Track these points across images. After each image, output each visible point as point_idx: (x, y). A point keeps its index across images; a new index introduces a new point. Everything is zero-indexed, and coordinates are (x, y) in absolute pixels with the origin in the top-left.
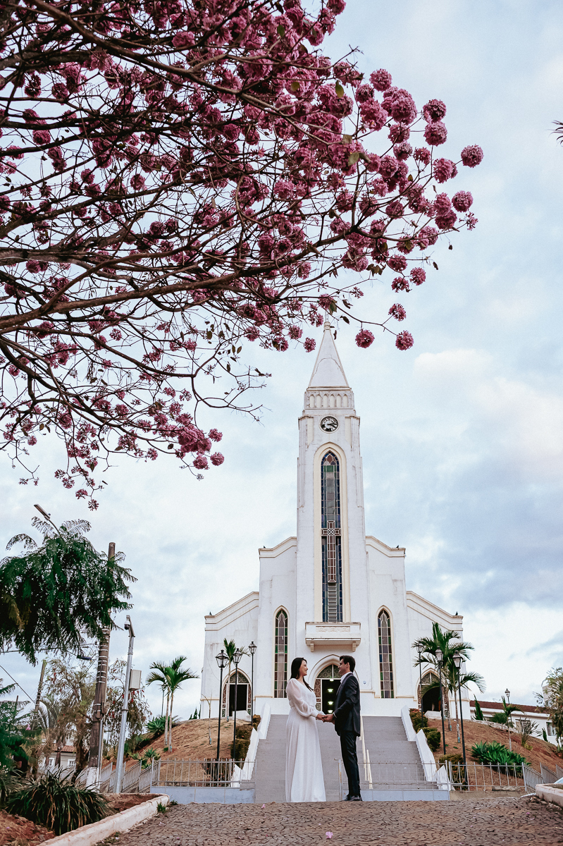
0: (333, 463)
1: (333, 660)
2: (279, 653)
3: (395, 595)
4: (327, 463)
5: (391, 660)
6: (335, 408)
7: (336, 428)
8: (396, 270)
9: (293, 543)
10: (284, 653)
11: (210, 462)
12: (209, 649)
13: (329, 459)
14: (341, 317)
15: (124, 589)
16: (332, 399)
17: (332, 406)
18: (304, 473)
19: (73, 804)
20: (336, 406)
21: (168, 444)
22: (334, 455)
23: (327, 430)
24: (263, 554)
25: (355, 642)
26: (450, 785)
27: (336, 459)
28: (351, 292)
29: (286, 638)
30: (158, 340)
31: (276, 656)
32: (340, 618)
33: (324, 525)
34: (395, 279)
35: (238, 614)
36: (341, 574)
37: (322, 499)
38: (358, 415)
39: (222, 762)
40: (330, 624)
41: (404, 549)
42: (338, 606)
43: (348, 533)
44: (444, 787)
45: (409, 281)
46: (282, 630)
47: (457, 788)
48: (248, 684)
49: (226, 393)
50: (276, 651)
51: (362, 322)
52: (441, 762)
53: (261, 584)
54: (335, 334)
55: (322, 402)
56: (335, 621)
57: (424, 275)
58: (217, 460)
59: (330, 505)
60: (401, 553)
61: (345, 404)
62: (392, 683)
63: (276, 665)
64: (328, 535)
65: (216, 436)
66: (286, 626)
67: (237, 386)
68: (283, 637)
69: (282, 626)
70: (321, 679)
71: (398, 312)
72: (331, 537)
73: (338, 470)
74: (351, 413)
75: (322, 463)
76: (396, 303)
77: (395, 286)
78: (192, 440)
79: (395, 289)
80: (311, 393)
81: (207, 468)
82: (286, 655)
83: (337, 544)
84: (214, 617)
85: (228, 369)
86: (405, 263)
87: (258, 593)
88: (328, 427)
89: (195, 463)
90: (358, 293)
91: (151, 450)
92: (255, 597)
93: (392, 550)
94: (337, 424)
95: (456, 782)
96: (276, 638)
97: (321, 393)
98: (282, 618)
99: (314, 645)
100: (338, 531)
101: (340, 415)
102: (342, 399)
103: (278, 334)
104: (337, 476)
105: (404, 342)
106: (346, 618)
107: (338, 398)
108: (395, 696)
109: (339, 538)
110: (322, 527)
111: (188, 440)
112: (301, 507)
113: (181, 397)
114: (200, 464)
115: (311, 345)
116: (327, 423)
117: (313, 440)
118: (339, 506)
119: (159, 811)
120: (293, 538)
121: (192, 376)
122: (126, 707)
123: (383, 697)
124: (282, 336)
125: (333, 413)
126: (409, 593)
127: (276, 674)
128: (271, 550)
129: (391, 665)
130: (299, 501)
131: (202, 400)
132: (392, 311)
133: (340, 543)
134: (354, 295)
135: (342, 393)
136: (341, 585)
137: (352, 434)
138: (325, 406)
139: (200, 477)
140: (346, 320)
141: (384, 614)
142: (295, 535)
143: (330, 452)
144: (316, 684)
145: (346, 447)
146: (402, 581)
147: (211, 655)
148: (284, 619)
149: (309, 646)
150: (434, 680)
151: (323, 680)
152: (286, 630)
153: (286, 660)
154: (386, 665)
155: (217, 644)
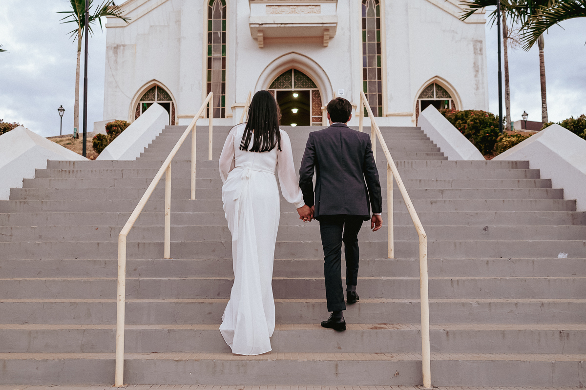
1: (293, 61)
2: (214, 55)
5: (379, 64)
10: (220, 55)
12: (111, 53)
25: (327, 29)
29: (224, 35)
31: (209, 60)
35: (153, 3)
40: (290, 2)
46: (217, 24)
48: (171, 102)
50: (210, 52)
62: (380, 97)
63: (209, 73)
66: (224, 17)
68: (220, 35)
69: (217, 16)
70: (276, 90)
82: (224, 59)
84: (118, 8)
96: (210, 35)
98: (217, 5)
99: (265, 38)
108: (384, 112)
123: (366, 116)
129: (379, 71)
147: (116, 61)
148: (221, 7)
149: (256, 39)
150: (440, 93)
151: (277, 92)
152: (224, 22)
153: (224, 66)
154: (372, 70)
155: (124, 46)
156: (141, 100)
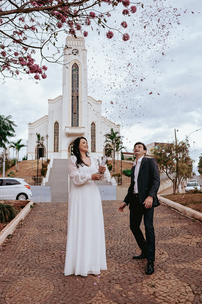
0: (76, 68)
2: (56, 137)
3: (98, 117)
4: (74, 68)
5: (95, 140)
6: (78, 46)
7: (78, 54)
8: (125, 6)
9: (61, 98)
10: (57, 137)
11: (41, 77)
12: (30, 135)
13: (75, 66)
14: (102, 25)
15: (12, 129)
16: (76, 42)
17: (76, 45)
18: (65, 71)
19: (4, 211)
20: (78, 45)
21: (23, 69)
22: (77, 65)
23: (75, 55)
24: (50, 101)
25: (83, 134)
26: (117, 184)
27: (78, 66)
28: (106, 14)
29: (58, 132)
30: (22, 28)
31: (55, 138)
32: (78, 126)
33: (73, 91)
34: (124, 10)
35: (41, 123)
36: (78, 110)
37: (72, 81)
38: (86, 49)
39: (39, 177)
40: (74, 127)
41: (101, 101)
42: (77, 121)
43: (81, 95)
44: (115, 185)
45: (130, 11)
46: (57, 129)
47: (119, 185)
48: (44, 148)
49: (53, 55)
50: (55, 136)
51: (110, 28)
52: (113, 176)
53: (49, 112)
54: (99, 33)
55: (73, 43)
56: (76, 126)
57: (136, 9)
58: (44, 77)
59: (75, 84)
60: (100, 103)
61: (81, 44)
62: (95, 148)
63: (54, 141)
64: (74, 95)
65: (45, 68)
66: (58, 127)
67: (58, 51)
68: (57, 132)
69: (56, 127)
70: (71, 146)
71: (124, 25)
72: (75, 96)
73: (78, 71)
74: (83, 48)
75: (72, 68)
76: (124, 21)
77: (124, 13)
78: (35, 69)
79: (124, 14)
80: (68, 39)
81: (40, 80)
82: (58, 138)
83: (77, 99)
84: (31, 124)
85: (54, 45)
86: (129, 3)
87: (48, 116)
88: (75, 53)
89: (35, 77)
90: (108, 15)
91: (16, 71)
92: (47, 117)
93: (97, 101)
94: (78, 52)
95: (118, 183)
96: (55, 132)
97: (72, 39)
98: (57, 124)
99: (69, 135)
100: (78, 94)
101: (79, 48)
102: (80, 42)
103: (71, 27)
104: (78, 73)
105: (126, 38)
106: (80, 125)
107: (79, 42)
108: (96, 152)
109: (78, 97)
110: (72, 92)
111: (33, 69)
112: (64, 84)
113: (31, 52)
114: (37, 77)
115: (86, 34)
116: (74, 51)
117: (69, 59)
118: (78, 84)
119: (31, 207)
120: (61, 96)
121: (41, 48)
122: (4, 160)
123: (92, 152)
124: (73, 28)
125: (77, 48)
126: (102, 117)
127: (54, 144)
128: (52, 100)
129: (95, 142)
130: (63, 82)
131: (44, 58)
132: (122, 24)
133: (78, 98)
134: (107, 15)
135: (80, 40)
136: (78, 114)
137: (84, 56)
138: (74, 45)
139: (37, 83)
140: (104, 27)
141: (93, 124)
142: (62, 95)
143: (75, 63)
144: (69, 148)
145: (81, 61)
146: (100, 113)
147: (31, 137)
148: (57, 125)
149: (67, 135)
150: (109, 147)
151: (71, 147)
152: (58, 129)
153: (58, 140)
154: (93, 142)
155: (33, 134)
156: (37, 147)
